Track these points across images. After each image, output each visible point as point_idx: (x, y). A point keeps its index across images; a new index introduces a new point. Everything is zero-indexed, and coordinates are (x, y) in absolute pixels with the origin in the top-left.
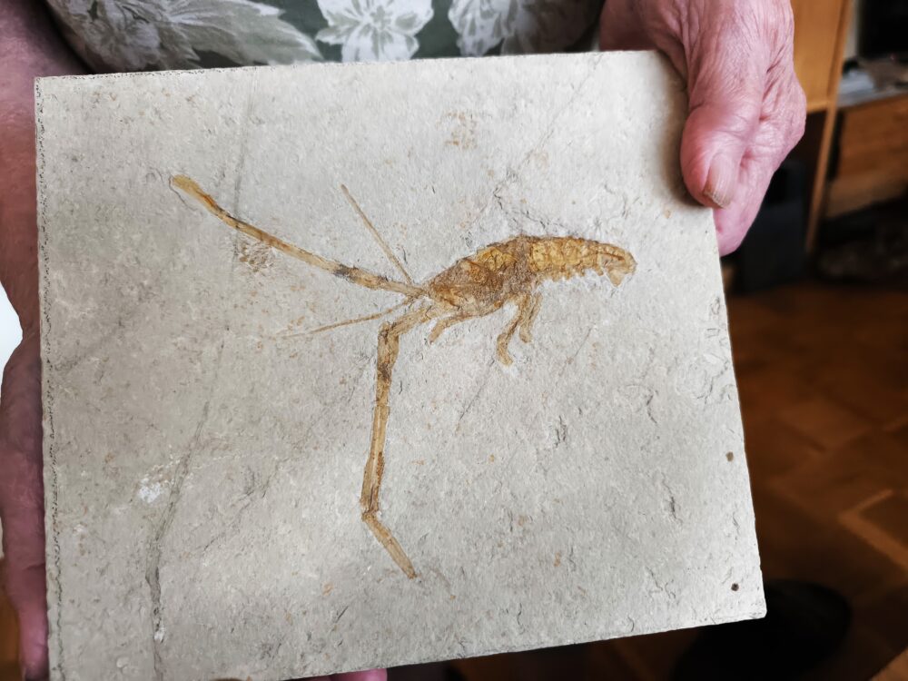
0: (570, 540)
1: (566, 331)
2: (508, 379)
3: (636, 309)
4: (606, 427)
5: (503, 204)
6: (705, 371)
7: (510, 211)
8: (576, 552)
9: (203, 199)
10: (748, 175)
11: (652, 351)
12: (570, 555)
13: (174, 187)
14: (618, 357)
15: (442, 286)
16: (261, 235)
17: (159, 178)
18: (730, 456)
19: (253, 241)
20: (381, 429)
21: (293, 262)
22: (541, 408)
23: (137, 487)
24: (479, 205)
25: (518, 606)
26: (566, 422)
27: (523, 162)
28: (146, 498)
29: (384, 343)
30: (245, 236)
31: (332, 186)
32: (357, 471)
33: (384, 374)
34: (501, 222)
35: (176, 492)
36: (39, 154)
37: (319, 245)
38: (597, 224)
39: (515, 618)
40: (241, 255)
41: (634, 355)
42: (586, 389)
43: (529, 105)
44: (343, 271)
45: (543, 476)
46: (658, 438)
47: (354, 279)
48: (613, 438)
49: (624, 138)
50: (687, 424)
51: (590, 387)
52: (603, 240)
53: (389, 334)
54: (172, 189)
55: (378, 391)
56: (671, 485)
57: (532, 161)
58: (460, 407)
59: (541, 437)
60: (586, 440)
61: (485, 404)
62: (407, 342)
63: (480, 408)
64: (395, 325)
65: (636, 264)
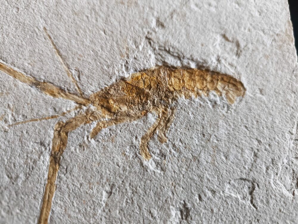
1: (193, 136)
2: (147, 171)
3: (245, 121)
4: (219, 210)
5: (152, 43)
6: (293, 170)
7: (157, 48)
11: (255, 155)
14: (231, 157)
20: (48, 201)
22: (170, 194)
24: (135, 42)
26: (189, 205)
27: (168, 17)
29: (57, 136)
31: (37, 27)
33: (56, 159)
34: (150, 55)
38: (219, 60)
41: (242, 156)
42: (206, 180)
44: (36, 83)
46: (258, 220)
47: (43, 89)
48: (224, 219)
49: (237, 6)
50: (280, 211)
52: (222, 71)
57: (175, 16)
58: (108, 188)
59: (169, 216)
60: (204, 219)
61: (128, 188)
62: (73, 138)
63: (124, 191)
64: (67, 123)
65: (245, 89)
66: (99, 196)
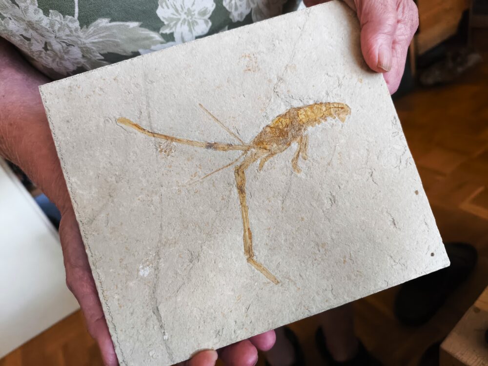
0: (348, 250)
1: (324, 150)
2: (301, 180)
3: (356, 131)
4: (353, 192)
5: (279, 95)
6: (396, 154)
7: (283, 97)
8: (352, 255)
9: (134, 126)
10: (396, 51)
11: (368, 150)
12: (350, 257)
13: (119, 124)
14: (352, 157)
15: (259, 142)
16: (166, 137)
17: (111, 121)
18: (417, 192)
19: (163, 141)
20: (246, 217)
21: (185, 147)
22: (320, 190)
23: (138, 271)
24: (268, 98)
25: (330, 286)
26: (334, 194)
27: (284, 72)
28: (143, 275)
29: (237, 176)
30: (159, 140)
31: (194, 105)
32: (240, 240)
33: (241, 190)
34: (280, 104)
35: (157, 269)
36: (50, 123)
37: (195, 136)
38: (327, 94)
39: (330, 292)
40: (159, 149)
41: (359, 154)
42: (340, 176)
43: (280, 42)
44: (210, 146)
45: (328, 222)
46: (380, 191)
47: (216, 149)
48: (358, 196)
49: (331, 48)
50: (393, 181)
51: (342, 175)
52: (332, 101)
53: (239, 171)
54: (117, 125)
55: (240, 200)
56: (391, 213)
57: (289, 70)
58: (281, 198)
59: (323, 204)
60: (345, 200)
61: (293, 194)
62: (249, 173)
63: (291, 197)
64: (241, 166)
65: (351, 109)
66: (276, 204)
